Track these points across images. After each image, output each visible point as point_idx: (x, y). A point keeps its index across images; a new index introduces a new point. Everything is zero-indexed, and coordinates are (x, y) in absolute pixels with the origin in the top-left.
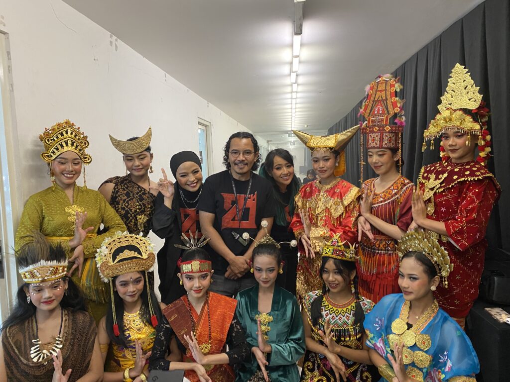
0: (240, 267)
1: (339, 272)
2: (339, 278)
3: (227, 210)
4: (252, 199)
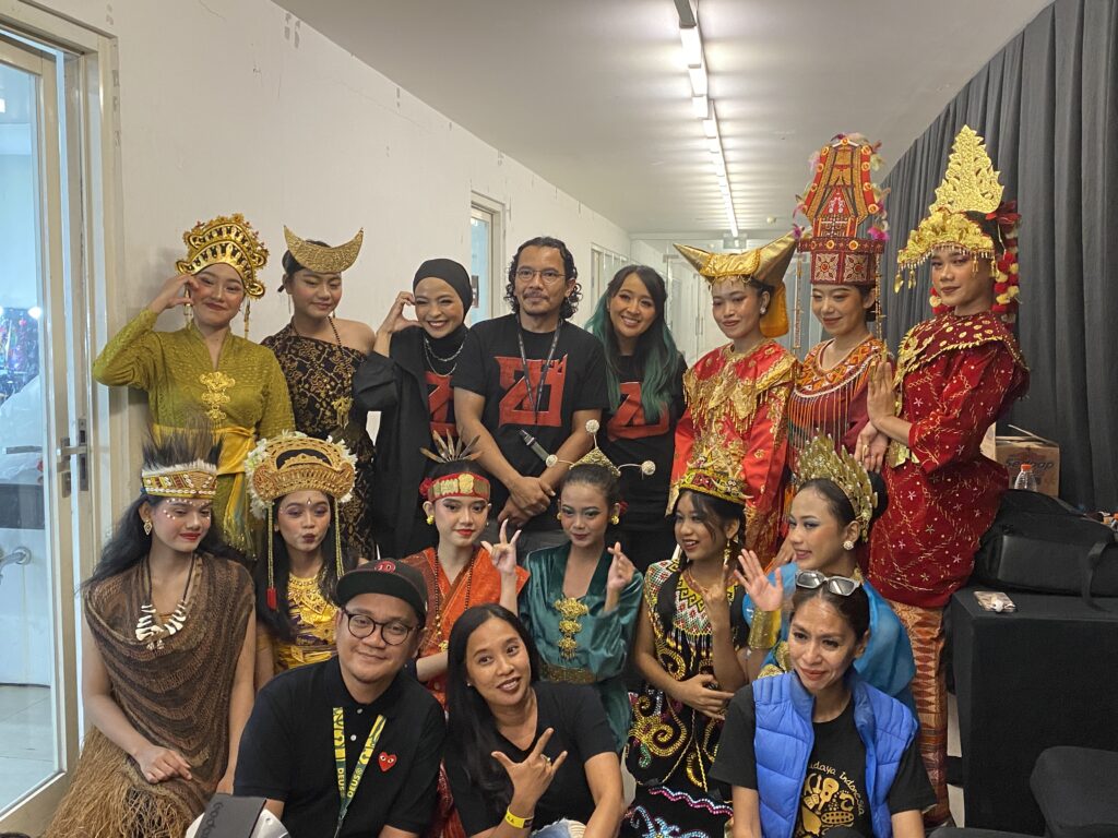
1: (700, 516)
2: (700, 528)
3: (505, 389)
4: (557, 367)
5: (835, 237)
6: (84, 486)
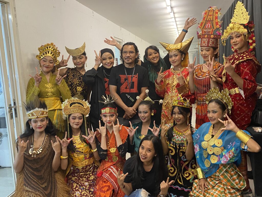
0: (130, 113)
1: (181, 113)
2: (181, 116)
3: (122, 83)
4: (135, 77)
5: (207, 34)
6: (16, 116)
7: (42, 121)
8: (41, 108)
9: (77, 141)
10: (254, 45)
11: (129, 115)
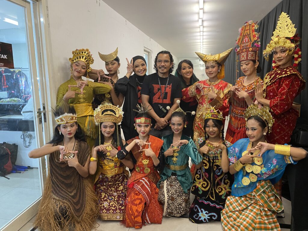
0: (162, 124)
1: (215, 126)
2: (215, 129)
3: (155, 93)
4: (169, 87)
5: (245, 48)
6: (45, 121)
7: (72, 126)
8: (71, 113)
9: (109, 148)
10: (300, 60)
11: (160, 126)
